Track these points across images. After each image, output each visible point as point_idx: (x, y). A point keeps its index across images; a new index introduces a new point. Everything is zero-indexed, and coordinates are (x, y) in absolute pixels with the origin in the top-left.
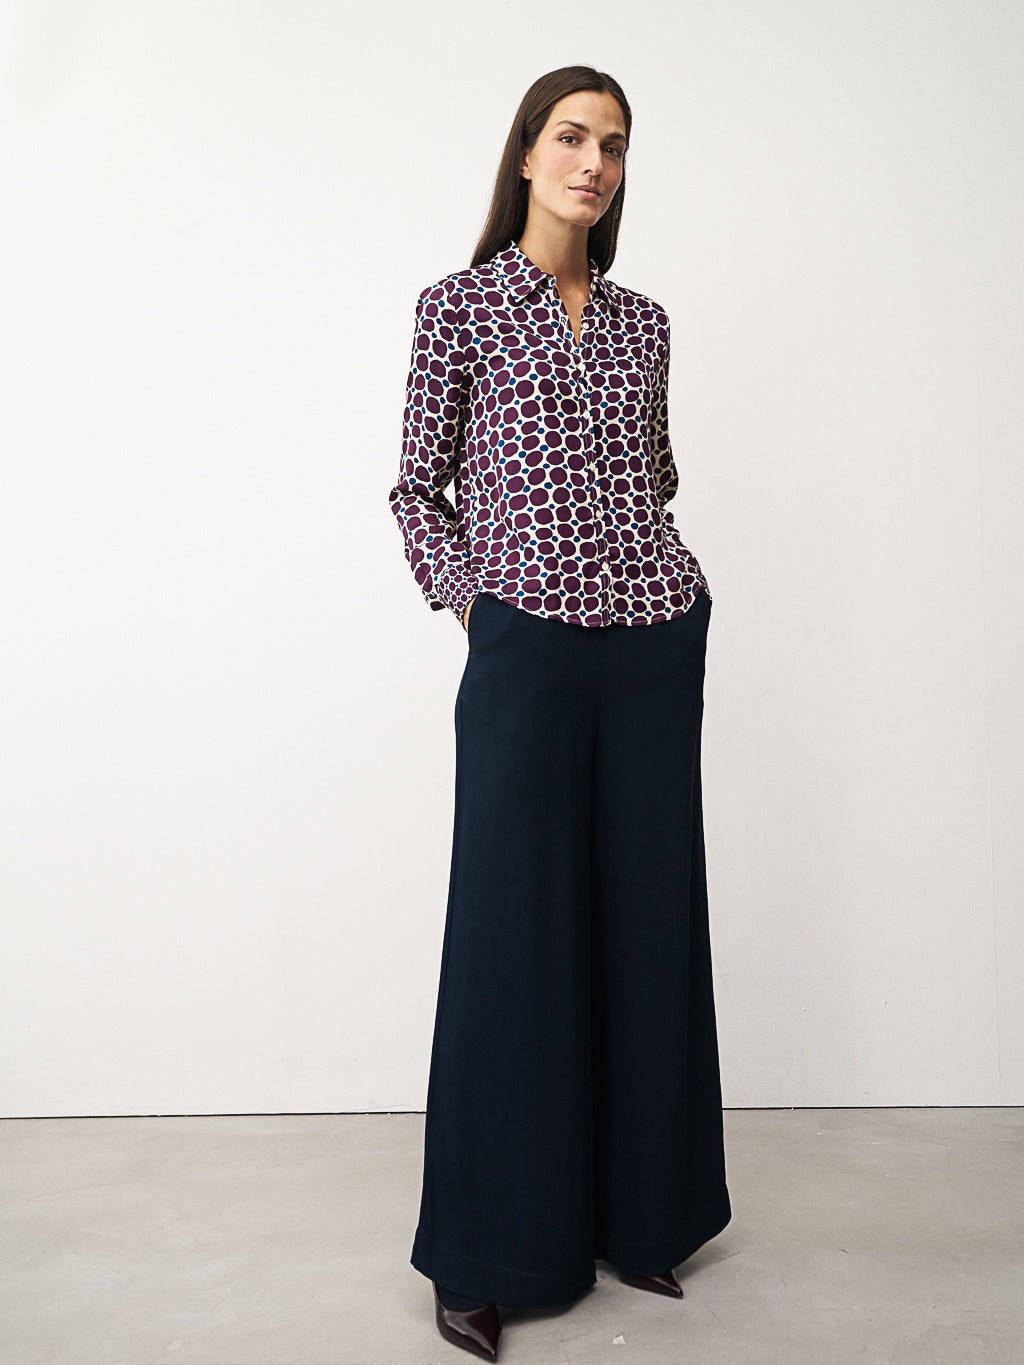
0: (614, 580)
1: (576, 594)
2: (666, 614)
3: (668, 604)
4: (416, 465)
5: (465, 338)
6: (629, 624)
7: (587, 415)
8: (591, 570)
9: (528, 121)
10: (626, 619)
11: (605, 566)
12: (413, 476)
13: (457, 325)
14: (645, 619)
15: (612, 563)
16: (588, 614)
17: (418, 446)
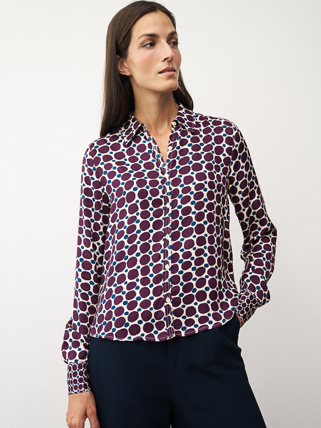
0: (173, 308)
1: (150, 321)
2: (209, 325)
3: (211, 318)
4: (82, 250)
5: (99, 172)
6: (183, 335)
7: (168, 206)
8: (158, 304)
9: (119, 42)
10: (180, 332)
11: (168, 300)
12: (82, 257)
13: (94, 166)
14: (194, 330)
15: (173, 297)
16: (159, 332)
17: (83, 239)
